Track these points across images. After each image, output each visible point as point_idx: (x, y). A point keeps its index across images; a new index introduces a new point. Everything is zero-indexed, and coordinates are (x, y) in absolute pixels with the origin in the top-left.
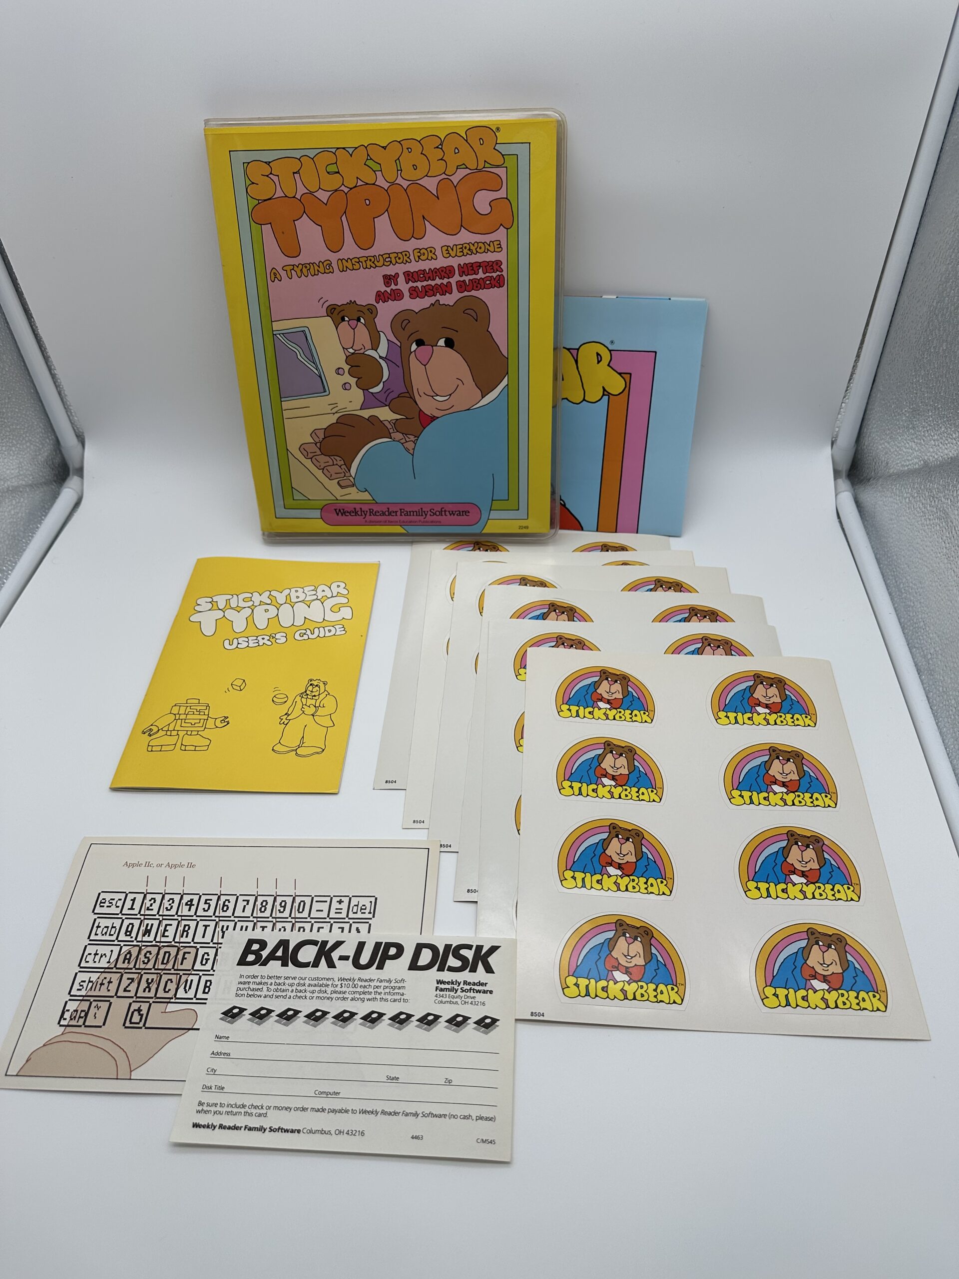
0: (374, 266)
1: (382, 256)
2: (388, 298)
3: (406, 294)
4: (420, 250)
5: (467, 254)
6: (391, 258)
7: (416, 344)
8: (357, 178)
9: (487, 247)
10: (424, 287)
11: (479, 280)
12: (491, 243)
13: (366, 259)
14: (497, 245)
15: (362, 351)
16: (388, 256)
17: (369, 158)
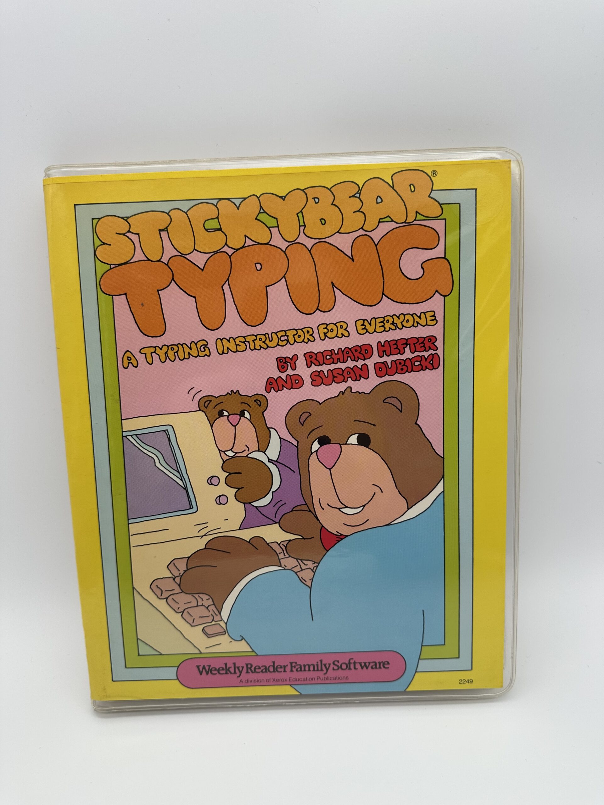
0: (266, 347)
1: (276, 333)
2: (283, 386)
3: (307, 380)
4: (327, 325)
5: (390, 328)
6: (288, 336)
7: (319, 443)
8: (246, 236)
9: (417, 319)
10: (332, 371)
11: (405, 361)
12: (423, 315)
13: (254, 338)
14: (431, 316)
15: (245, 454)
16: (284, 333)
17: (262, 211)
